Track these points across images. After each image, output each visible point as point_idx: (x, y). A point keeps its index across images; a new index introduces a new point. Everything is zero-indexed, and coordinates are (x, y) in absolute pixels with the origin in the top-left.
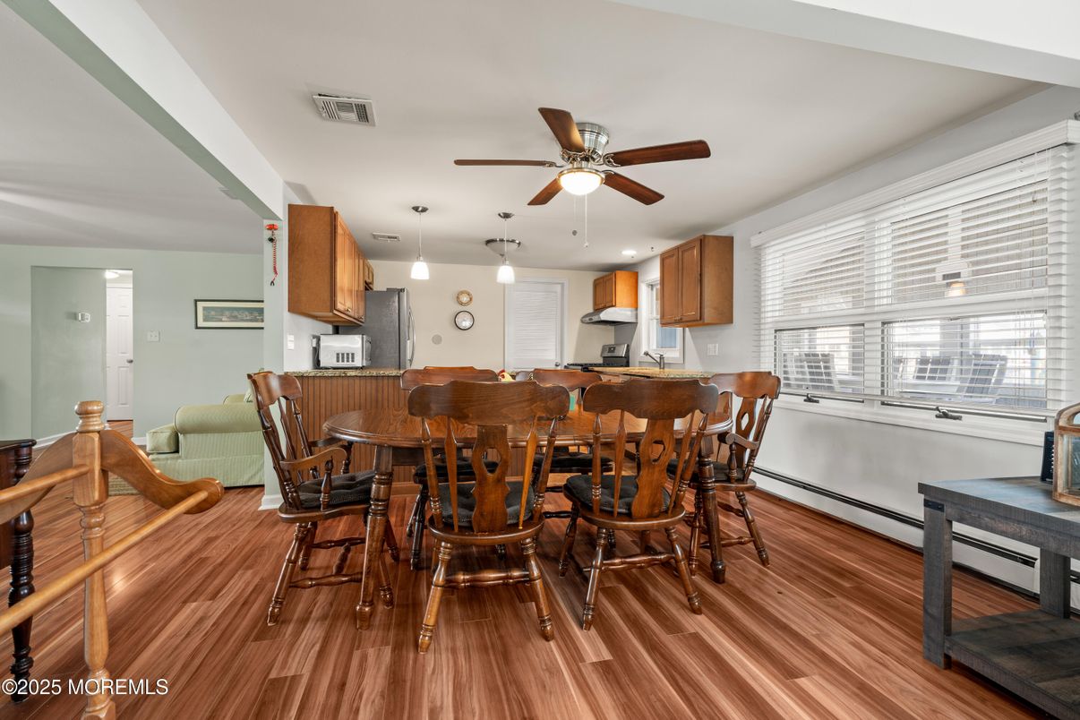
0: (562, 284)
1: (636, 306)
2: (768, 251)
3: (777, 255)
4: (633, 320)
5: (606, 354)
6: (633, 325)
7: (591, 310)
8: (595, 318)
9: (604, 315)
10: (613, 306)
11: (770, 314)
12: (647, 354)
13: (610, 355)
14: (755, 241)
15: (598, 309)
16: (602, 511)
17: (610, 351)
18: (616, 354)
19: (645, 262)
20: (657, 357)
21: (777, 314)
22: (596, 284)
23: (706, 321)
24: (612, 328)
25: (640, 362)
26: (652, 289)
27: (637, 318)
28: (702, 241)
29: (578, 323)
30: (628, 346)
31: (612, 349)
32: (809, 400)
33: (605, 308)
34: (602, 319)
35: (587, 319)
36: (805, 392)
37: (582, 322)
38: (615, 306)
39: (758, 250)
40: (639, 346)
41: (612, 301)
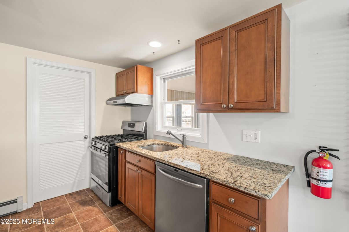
0: (90, 73)
1: (151, 93)
5: (126, 128)
7: (114, 95)
8: (120, 101)
9: (129, 99)
10: (134, 92)
13: (129, 129)
15: (120, 95)
17: (129, 126)
18: (135, 129)
22: (118, 76)
24: (129, 108)
25: (154, 135)
26: (164, 82)
27: (152, 102)
29: (105, 103)
30: (146, 124)
31: (132, 125)
33: (128, 93)
34: (127, 102)
35: (112, 102)
37: (107, 104)
38: (137, 92)
41: (134, 88)
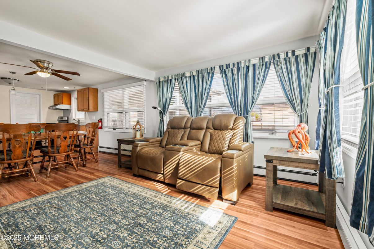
0: (40, 95)
1: (70, 104)
2: (105, 94)
3: (108, 95)
4: (70, 109)
5: (60, 120)
6: (70, 110)
7: (53, 105)
8: (54, 108)
9: (58, 107)
11: (106, 109)
12: (74, 119)
13: (61, 120)
14: (102, 91)
15: (56, 104)
16: (51, 153)
17: (61, 118)
18: (63, 120)
19: (73, 91)
20: (77, 120)
21: (108, 109)
22: (55, 96)
23: (90, 110)
24: (62, 111)
25: (72, 121)
26: (76, 100)
27: (71, 108)
28: (88, 89)
29: (48, 109)
30: (68, 117)
31: (62, 118)
32: (114, 129)
33: (58, 104)
35: (51, 108)
36: (113, 127)
38: (62, 104)
39: (103, 93)
40: (72, 117)
41: (61, 102)
